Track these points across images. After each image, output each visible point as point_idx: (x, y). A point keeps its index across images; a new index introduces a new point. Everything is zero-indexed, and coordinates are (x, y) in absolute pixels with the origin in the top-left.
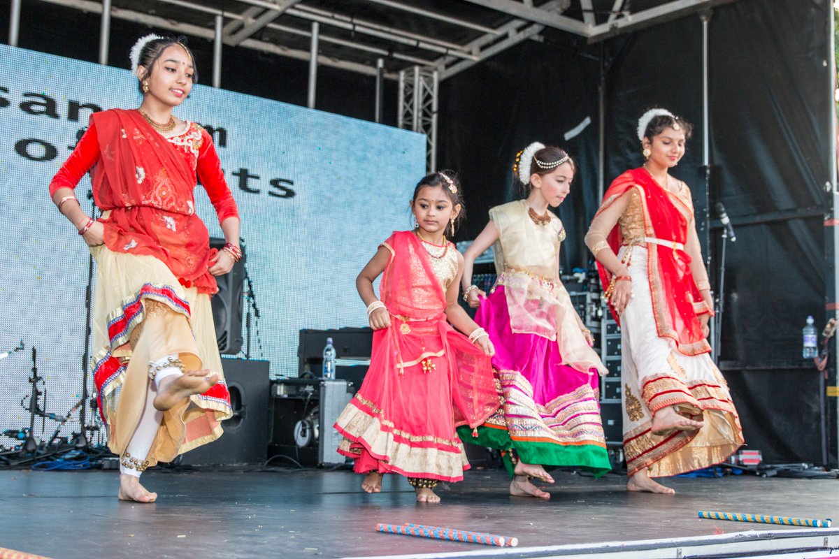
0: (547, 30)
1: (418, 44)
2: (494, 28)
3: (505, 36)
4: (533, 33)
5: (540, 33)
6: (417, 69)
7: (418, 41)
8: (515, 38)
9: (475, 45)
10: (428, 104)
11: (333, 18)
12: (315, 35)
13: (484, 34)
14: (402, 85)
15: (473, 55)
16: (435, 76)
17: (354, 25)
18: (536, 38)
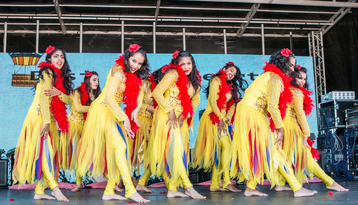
0: (352, 9)
1: (306, 23)
2: (336, 12)
3: (340, 14)
4: (348, 11)
5: (351, 10)
6: (313, 32)
7: (306, 22)
8: (343, 13)
9: (332, 19)
10: (320, 43)
11: (271, 21)
12: (262, 28)
13: (333, 14)
14: (309, 39)
15: (331, 23)
16: (321, 33)
17: (278, 22)
18: (350, 12)
